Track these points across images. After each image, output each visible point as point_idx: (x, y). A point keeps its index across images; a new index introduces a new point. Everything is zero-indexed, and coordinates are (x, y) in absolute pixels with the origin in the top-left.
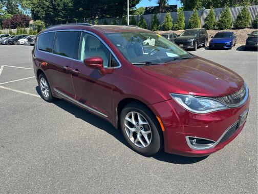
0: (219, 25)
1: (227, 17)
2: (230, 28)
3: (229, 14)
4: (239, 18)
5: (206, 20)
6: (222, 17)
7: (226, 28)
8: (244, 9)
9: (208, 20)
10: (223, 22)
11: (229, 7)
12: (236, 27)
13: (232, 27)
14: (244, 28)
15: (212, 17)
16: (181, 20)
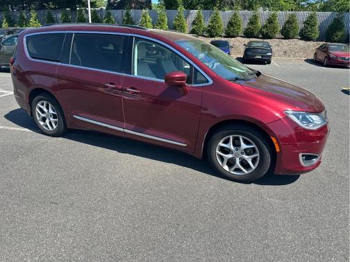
0: (209, 31)
1: (217, 22)
2: (221, 36)
3: (219, 18)
4: (231, 24)
5: (194, 23)
6: (212, 22)
7: (217, 35)
8: (235, 14)
9: (196, 24)
10: (213, 27)
11: (220, 9)
12: (228, 36)
13: (223, 34)
14: (237, 36)
15: (200, 21)
16: (163, 21)
